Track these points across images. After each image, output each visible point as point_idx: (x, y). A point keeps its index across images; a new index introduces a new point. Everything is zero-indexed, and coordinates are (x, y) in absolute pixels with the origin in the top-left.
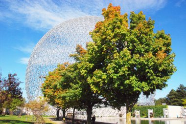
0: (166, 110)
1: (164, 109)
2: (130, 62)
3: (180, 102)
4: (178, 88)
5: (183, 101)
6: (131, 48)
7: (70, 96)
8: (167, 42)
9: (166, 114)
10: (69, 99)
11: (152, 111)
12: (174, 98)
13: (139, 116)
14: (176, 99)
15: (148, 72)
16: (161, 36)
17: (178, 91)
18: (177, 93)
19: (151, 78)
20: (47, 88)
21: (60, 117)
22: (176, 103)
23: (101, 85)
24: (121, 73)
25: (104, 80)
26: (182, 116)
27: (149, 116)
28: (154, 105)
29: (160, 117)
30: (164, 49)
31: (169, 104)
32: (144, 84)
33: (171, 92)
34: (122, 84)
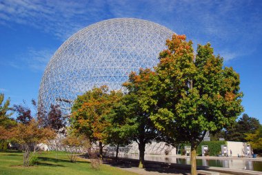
0: (225, 148)
1: (222, 146)
3: (242, 136)
4: (241, 119)
5: (246, 136)
6: (199, 87)
8: (235, 81)
11: (206, 148)
12: (235, 131)
14: (237, 133)
15: (216, 113)
16: (230, 74)
17: (241, 123)
19: (219, 118)
22: (236, 138)
23: (167, 123)
24: (190, 113)
26: (243, 155)
27: (203, 155)
28: (209, 140)
29: (217, 156)
30: (232, 89)
31: (228, 139)
32: (211, 124)
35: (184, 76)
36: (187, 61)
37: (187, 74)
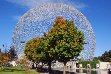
2: (64, 46)
4: (110, 51)
7: (41, 57)
9: (98, 67)
10: (40, 59)
11: (89, 65)
12: (107, 57)
13: (82, 68)
14: (108, 58)
17: (110, 53)
18: (109, 54)
19: (72, 52)
20: (28, 52)
21: (34, 68)
22: (108, 60)
23: (53, 54)
24: (60, 50)
25: (54, 52)
30: (78, 41)
33: (105, 53)
34: (61, 54)
35: (58, 36)
36: (60, 29)
37: (60, 35)
